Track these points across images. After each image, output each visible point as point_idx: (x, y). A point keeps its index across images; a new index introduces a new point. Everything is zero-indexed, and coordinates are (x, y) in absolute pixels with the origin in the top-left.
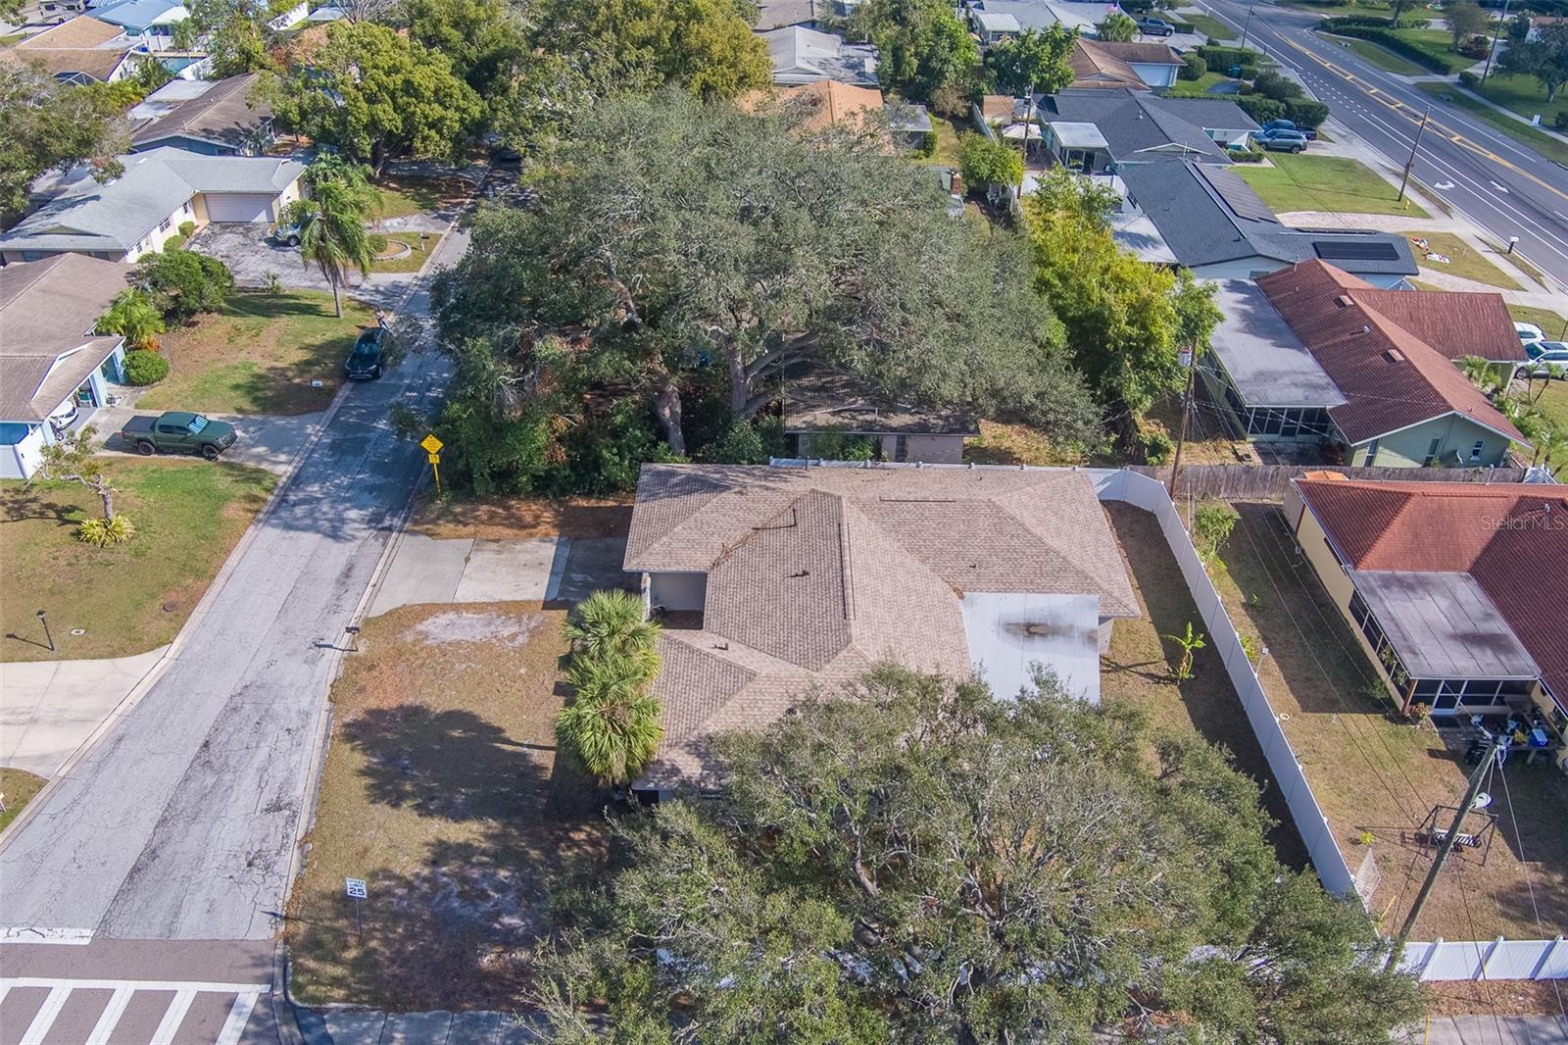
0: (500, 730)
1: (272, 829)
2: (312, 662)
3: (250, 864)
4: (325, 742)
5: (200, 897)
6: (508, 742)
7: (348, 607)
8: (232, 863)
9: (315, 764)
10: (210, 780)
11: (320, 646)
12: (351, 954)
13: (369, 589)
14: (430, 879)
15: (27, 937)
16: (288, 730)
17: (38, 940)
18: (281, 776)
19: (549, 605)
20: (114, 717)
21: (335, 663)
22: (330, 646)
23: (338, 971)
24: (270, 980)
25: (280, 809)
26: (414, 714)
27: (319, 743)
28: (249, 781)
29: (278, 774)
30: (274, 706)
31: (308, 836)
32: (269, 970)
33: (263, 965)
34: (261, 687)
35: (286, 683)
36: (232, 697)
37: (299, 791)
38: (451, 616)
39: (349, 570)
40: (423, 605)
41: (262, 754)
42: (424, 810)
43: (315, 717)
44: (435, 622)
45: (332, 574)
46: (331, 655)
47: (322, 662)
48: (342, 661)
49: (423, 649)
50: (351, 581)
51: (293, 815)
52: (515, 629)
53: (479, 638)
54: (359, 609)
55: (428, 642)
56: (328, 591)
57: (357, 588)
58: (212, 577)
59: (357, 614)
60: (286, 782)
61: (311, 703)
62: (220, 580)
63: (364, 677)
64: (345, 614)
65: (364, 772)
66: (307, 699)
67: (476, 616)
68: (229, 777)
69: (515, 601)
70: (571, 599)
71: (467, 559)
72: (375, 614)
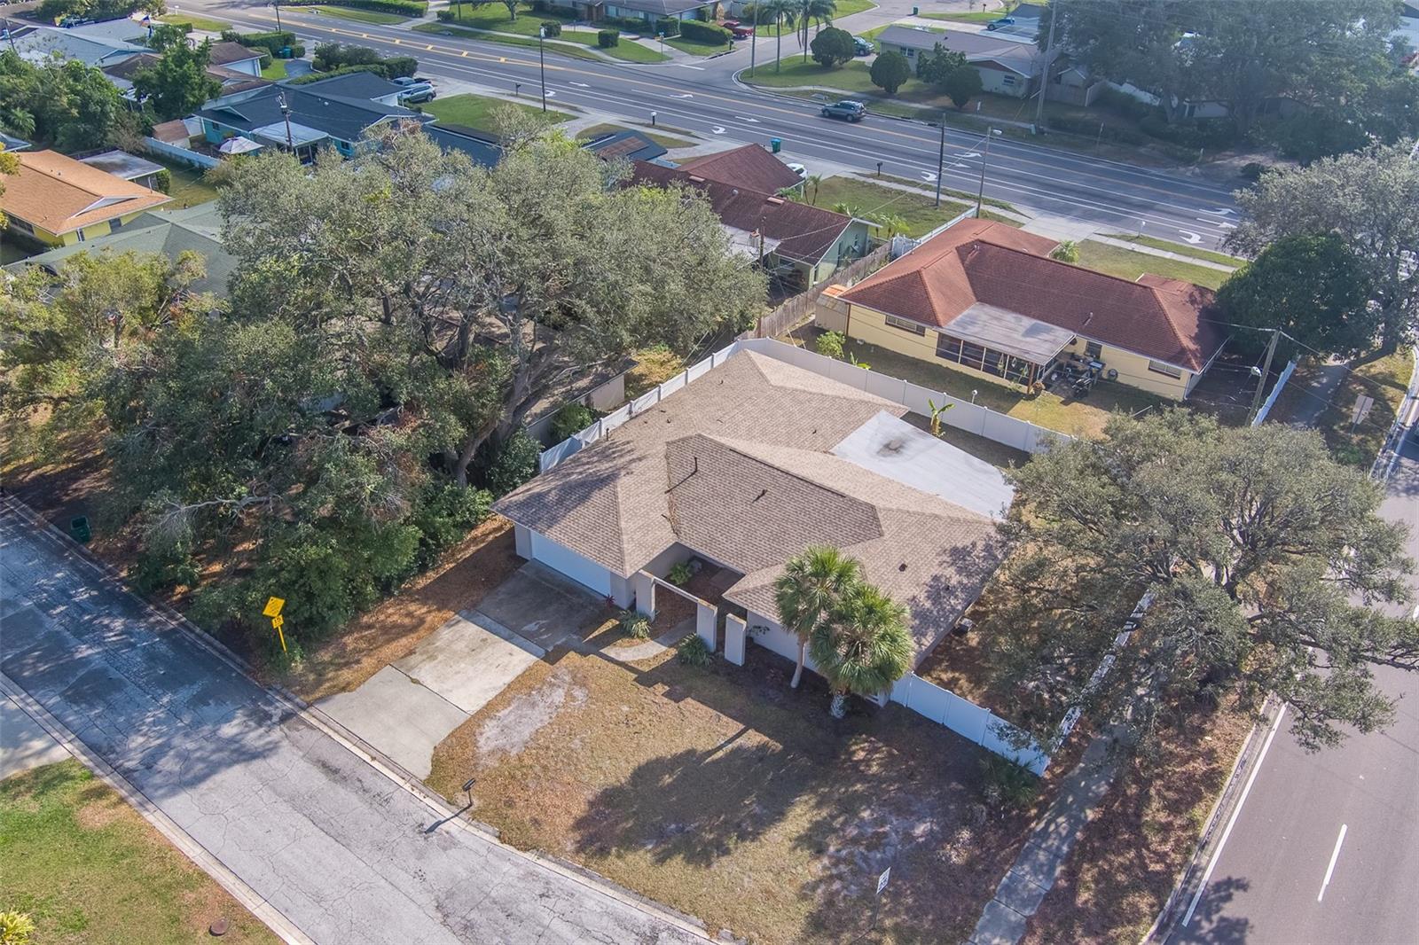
0: (691, 752)
2: (450, 843)
4: (591, 878)
6: (710, 753)
7: (387, 789)
9: (610, 892)
11: (432, 829)
13: (375, 763)
14: (837, 861)
16: (542, 896)
18: (607, 923)
19: (551, 658)
21: (470, 829)
22: (439, 823)
25: (655, 938)
26: (612, 798)
27: (582, 879)
30: (494, 894)
31: (711, 929)
34: (450, 896)
35: (464, 875)
36: (444, 923)
37: (642, 917)
38: (490, 723)
39: (326, 766)
40: (451, 735)
41: (558, 926)
42: (750, 836)
43: (539, 870)
44: (489, 737)
45: (319, 780)
46: (456, 826)
47: (460, 837)
48: (474, 822)
49: (520, 759)
50: (346, 771)
51: (673, 931)
52: (561, 692)
53: (546, 718)
54: (401, 782)
55: (514, 752)
56: (343, 794)
57: (363, 772)
58: (204, 876)
59: (407, 787)
60: (620, 922)
61: (517, 865)
62: (216, 872)
63: (522, 813)
64: (397, 795)
65: (661, 859)
66: (506, 867)
67: (511, 708)
69: (520, 677)
70: (560, 643)
71: (416, 681)
72: (425, 773)
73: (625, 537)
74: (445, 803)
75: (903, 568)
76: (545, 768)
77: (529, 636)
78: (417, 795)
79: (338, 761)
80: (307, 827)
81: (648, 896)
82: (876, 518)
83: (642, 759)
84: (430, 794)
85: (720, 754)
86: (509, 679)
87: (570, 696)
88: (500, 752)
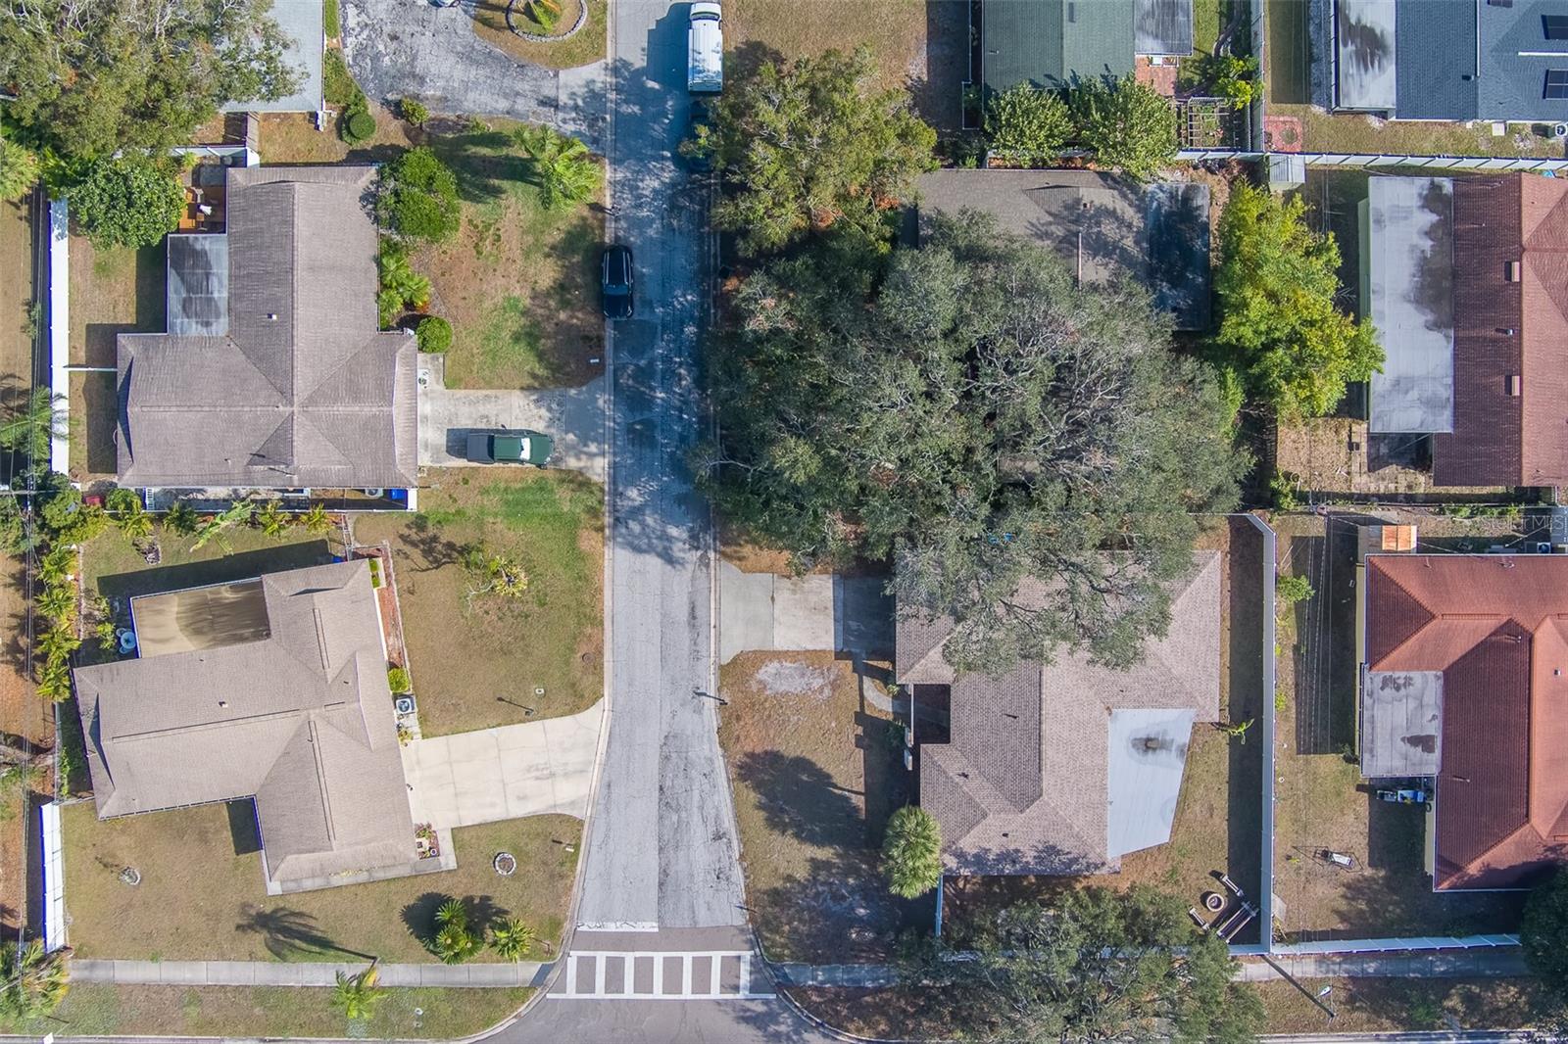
0: (829, 776)
1: (721, 852)
2: (699, 710)
3: (718, 877)
4: (728, 783)
5: (701, 901)
6: (836, 787)
7: (704, 653)
8: (709, 878)
9: (728, 801)
10: (675, 818)
11: (699, 694)
13: (713, 630)
15: (626, 928)
16: (704, 774)
17: (633, 930)
18: (713, 812)
19: (839, 655)
20: (597, 766)
21: (713, 711)
22: (705, 694)
24: (752, 945)
25: (720, 837)
26: (775, 758)
27: (726, 784)
28: (696, 818)
29: (710, 809)
30: (690, 754)
31: (742, 857)
32: (749, 939)
34: (675, 737)
35: (689, 732)
36: (661, 747)
37: (727, 823)
38: (776, 664)
39: (693, 609)
40: (754, 652)
41: (696, 793)
42: (800, 837)
43: (716, 761)
44: (767, 672)
45: (683, 615)
46: (710, 704)
47: (706, 712)
48: (717, 710)
49: (766, 701)
50: (698, 622)
51: (730, 841)
52: (821, 681)
53: (799, 689)
54: (712, 654)
55: (768, 692)
56: (684, 635)
57: (703, 630)
58: (602, 623)
59: (712, 659)
60: (717, 817)
61: (711, 750)
62: (607, 624)
63: (736, 727)
64: (704, 660)
65: (760, 807)
66: (706, 747)
67: (792, 665)
68: (684, 814)
69: (815, 651)
70: (853, 650)
71: (773, 598)
72: (725, 661)
73: (923, 661)
74: (716, 686)
75: (1005, 835)
76: (770, 716)
77: (847, 630)
78: (711, 669)
79: (699, 613)
80: (657, 641)
81: (738, 817)
82: (1033, 802)
83: (809, 756)
84: (716, 674)
85: (839, 792)
86: (810, 647)
87: (822, 688)
88: (763, 685)
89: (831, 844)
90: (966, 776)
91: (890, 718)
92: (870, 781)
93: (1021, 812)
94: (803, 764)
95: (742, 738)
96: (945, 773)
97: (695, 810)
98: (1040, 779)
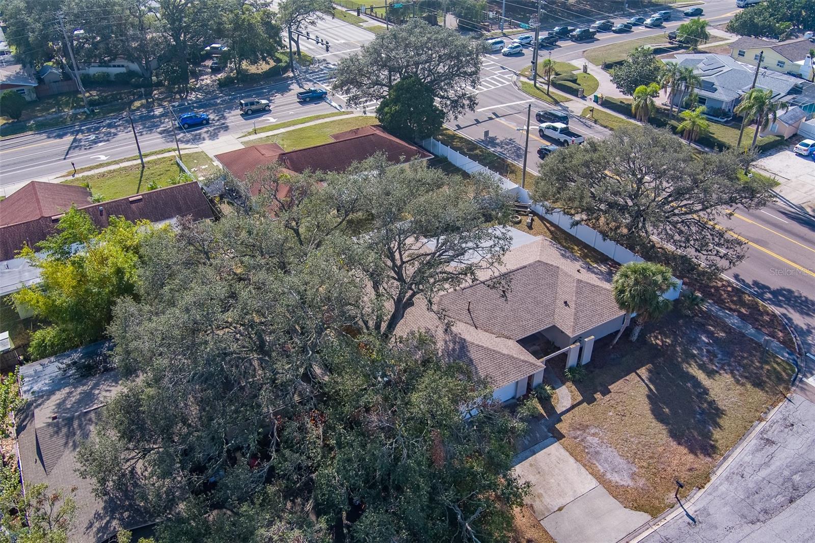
1: (775, 433)
2: (705, 511)
3: (793, 425)
4: (729, 456)
6: (650, 390)
8: (800, 431)
9: (738, 450)
10: (796, 478)
11: (693, 519)
12: (767, 367)
14: (722, 368)
16: (742, 477)
18: (759, 455)
19: (559, 436)
21: (693, 501)
22: (688, 515)
23: (775, 366)
24: (801, 381)
25: (767, 440)
26: (676, 435)
27: (730, 459)
28: (776, 464)
29: (760, 458)
30: (742, 497)
31: (760, 420)
32: (800, 385)
33: (801, 387)
34: (744, 516)
35: (728, 508)
36: (764, 522)
37: (754, 442)
38: (609, 476)
40: (616, 497)
41: (764, 473)
42: (706, 391)
43: (724, 475)
44: (622, 479)
46: (691, 506)
47: (700, 506)
48: (688, 498)
49: (642, 467)
51: (762, 433)
53: (610, 449)
54: (650, 531)
55: (635, 469)
59: (655, 528)
60: (758, 450)
61: (721, 484)
63: (684, 476)
64: (663, 533)
65: (718, 426)
66: (723, 488)
67: (597, 464)
68: (786, 473)
69: (571, 454)
70: (546, 430)
71: (560, 509)
72: (646, 517)
74: (672, 510)
75: (580, 272)
76: (651, 458)
77: (535, 442)
78: (662, 523)
81: (741, 436)
83: (650, 416)
84: (663, 516)
85: (652, 387)
86: (572, 459)
87: (594, 435)
88: (633, 476)
89: (688, 373)
90: (565, 302)
91: (569, 384)
92: (623, 374)
93: (558, 267)
94: (659, 416)
95: (688, 467)
96: (575, 315)
97: (773, 467)
98: (530, 265)
